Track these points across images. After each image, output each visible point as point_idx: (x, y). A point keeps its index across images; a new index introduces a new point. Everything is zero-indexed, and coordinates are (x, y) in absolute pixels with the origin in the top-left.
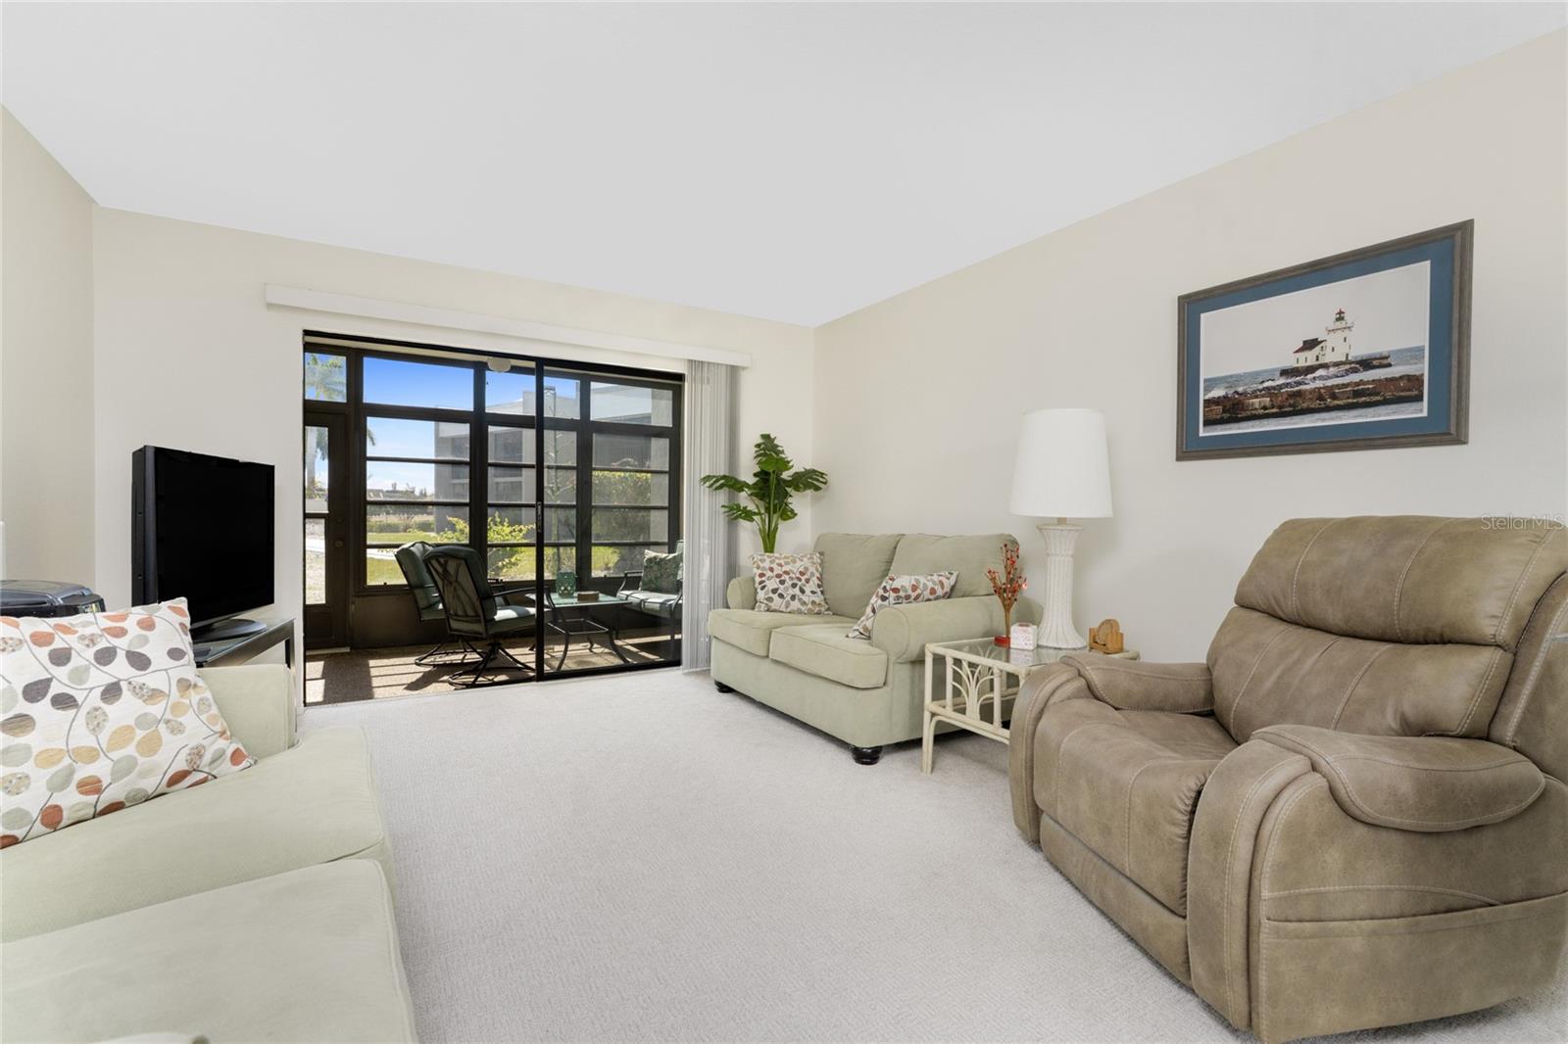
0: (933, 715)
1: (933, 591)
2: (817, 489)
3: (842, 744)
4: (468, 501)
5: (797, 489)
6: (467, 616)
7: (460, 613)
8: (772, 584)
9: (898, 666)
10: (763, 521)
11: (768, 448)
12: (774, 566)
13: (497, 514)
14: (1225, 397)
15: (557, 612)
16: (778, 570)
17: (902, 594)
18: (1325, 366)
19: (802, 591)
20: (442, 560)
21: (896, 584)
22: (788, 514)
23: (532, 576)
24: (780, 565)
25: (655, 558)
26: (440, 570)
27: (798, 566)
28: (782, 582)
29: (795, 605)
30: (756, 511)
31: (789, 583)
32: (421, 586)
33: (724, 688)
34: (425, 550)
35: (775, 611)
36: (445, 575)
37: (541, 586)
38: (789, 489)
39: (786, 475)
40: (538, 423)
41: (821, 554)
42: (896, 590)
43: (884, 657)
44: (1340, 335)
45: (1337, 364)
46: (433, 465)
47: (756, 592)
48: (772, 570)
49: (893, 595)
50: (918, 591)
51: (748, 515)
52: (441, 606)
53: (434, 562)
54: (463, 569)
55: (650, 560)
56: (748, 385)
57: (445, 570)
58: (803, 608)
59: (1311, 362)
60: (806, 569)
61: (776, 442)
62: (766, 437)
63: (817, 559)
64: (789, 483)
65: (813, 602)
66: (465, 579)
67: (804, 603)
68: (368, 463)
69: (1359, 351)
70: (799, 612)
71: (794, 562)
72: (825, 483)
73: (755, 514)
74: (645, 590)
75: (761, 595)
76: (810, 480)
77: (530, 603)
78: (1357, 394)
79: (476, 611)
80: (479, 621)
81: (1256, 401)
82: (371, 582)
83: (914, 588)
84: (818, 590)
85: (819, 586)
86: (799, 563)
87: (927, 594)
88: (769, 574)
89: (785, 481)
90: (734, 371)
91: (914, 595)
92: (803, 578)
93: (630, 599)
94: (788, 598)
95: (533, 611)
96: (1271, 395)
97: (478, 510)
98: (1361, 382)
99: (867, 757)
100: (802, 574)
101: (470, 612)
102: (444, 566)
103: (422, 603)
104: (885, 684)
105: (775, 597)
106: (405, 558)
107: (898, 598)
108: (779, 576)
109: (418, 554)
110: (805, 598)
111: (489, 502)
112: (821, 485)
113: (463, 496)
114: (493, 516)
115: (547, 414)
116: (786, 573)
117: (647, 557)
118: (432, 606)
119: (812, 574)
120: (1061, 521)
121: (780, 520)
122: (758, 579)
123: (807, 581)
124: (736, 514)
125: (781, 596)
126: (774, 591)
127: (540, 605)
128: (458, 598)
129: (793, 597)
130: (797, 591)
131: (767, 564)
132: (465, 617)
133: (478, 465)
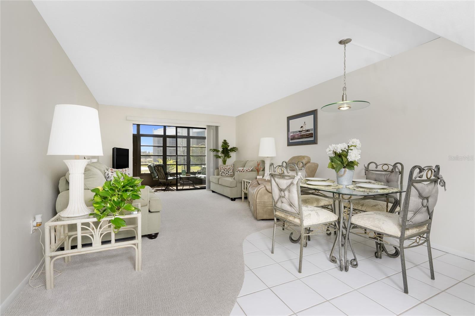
0: (244, 191)
1: (247, 171)
2: (235, 151)
3: (229, 198)
4: (162, 155)
5: (231, 151)
6: (162, 178)
7: (161, 178)
8: (222, 171)
9: (238, 184)
10: (223, 158)
11: (225, 143)
12: (223, 167)
13: (169, 158)
14: (293, 135)
15: (181, 178)
16: (224, 168)
17: (240, 171)
18: (303, 131)
19: (229, 172)
20: (157, 167)
21: (239, 169)
22: (229, 157)
23: (175, 172)
24: (224, 167)
25: (204, 167)
26: (157, 169)
27: (229, 167)
28: (224, 170)
29: (227, 175)
30: (221, 156)
31: (226, 170)
32: (153, 173)
33: (213, 192)
34: (154, 165)
35: (223, 176)
36: (158, 170)
37: (177, 173)
38: (229, 151)
39: (229, 148)
40: (176, 137)
41: (234, 165)
42: (239, 170)
43: (236, 182)
44: (305, 125)
45: (305, 131)
46: (152, 147)
47: (219, 173)
48: (223, 168)
49: (238, 171)
50: (244, 170)
51: (220, 157)
52: (157, 177)
53: (156, 167)
54: (162, 169)
55: (203, 168)
56: (220, 130)
57: (158, 169)
58: (229, 176)
59: (302, 130)
60: (230, 168)
61: (227, 141)
62: (225, 140)
63: (233, 166)
64: (229, 150)
65: (231, 174)
66: (162, 171)
67: (229, 175)
68: (141, 147)
69: (307, 129)
70: (228, 176)
71: (228, 166)
72: (237, 150)
73: (221, 157)
74: (202, 174)
75: (220, 173)
76: (234, 149)
77: (175, 176)
78: (307, 136)
79: (164, 177)
80: (165, 179)
81: (296, 136)
82: (142, 173)
83: (243, 170)
84: (232, 172)
85: (232, 171)
86: (228, 167)
87: (246, 171)
88: (222, 169)
89: (228, 150)
90: (217, 127)
91: (243, 171)
92: (229, 170)
93: (198, 176)
94: (225, 173)
95: (176, 178)
96: (298, 135)
97: (164, 157)
98: (307, 134)
99: (233, 199)
100: (229, 169)
101: (163, 177)
102: (158, 168)
103: (153, 176)
104: (236, 186)
105: (223, 173)
106: (149, 167)
107: (240, 172)
108: (224, 169)
109: (152, 166)
110: (229, 173)
111: (167, 155)
112: (236, 150)
113: (161, 154)
114: (168, 158)
115: (178, 134)
116: (226, 168)
117: (203, 167)
118: (155, 177)
119: (231, 169)
120: (268, 157)
121: (227, 158)
122: (220, 170)
123: (230, 170)
124: (217, 157)
125: (224, 173)
126: (223, 172)
127: (177, 177)
128: (161, 174)
129: (227, 173)
130: (227, 172)
131: (222, 167)
132: (162, 179)
133: (165, 147)
